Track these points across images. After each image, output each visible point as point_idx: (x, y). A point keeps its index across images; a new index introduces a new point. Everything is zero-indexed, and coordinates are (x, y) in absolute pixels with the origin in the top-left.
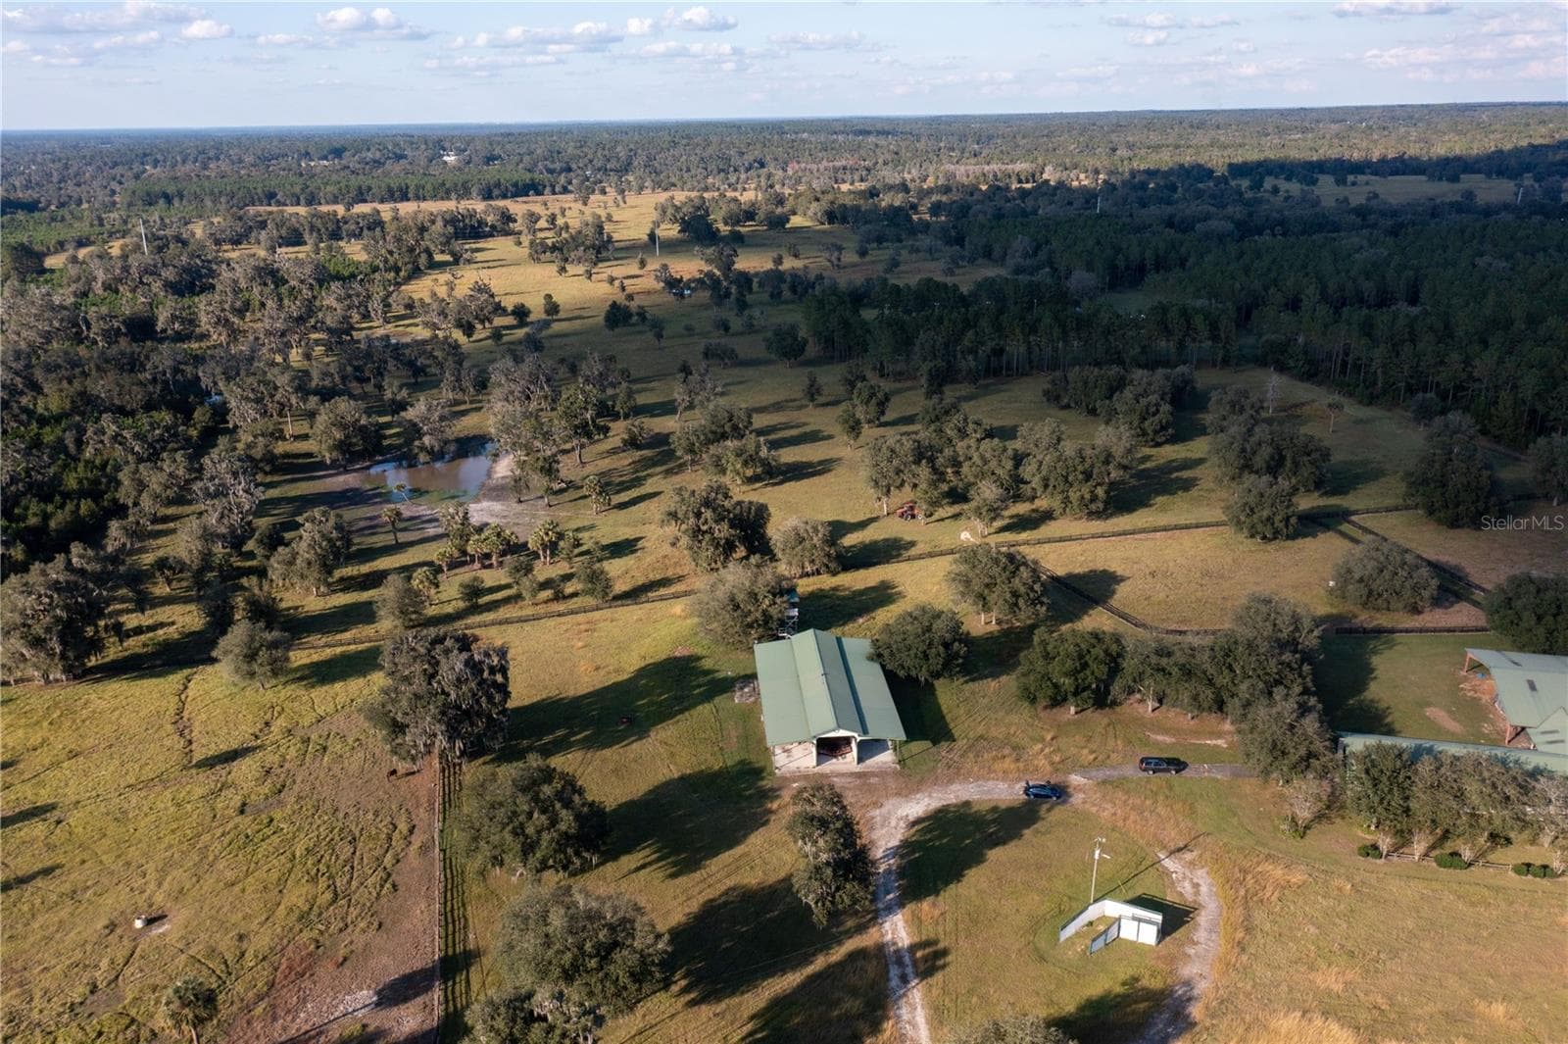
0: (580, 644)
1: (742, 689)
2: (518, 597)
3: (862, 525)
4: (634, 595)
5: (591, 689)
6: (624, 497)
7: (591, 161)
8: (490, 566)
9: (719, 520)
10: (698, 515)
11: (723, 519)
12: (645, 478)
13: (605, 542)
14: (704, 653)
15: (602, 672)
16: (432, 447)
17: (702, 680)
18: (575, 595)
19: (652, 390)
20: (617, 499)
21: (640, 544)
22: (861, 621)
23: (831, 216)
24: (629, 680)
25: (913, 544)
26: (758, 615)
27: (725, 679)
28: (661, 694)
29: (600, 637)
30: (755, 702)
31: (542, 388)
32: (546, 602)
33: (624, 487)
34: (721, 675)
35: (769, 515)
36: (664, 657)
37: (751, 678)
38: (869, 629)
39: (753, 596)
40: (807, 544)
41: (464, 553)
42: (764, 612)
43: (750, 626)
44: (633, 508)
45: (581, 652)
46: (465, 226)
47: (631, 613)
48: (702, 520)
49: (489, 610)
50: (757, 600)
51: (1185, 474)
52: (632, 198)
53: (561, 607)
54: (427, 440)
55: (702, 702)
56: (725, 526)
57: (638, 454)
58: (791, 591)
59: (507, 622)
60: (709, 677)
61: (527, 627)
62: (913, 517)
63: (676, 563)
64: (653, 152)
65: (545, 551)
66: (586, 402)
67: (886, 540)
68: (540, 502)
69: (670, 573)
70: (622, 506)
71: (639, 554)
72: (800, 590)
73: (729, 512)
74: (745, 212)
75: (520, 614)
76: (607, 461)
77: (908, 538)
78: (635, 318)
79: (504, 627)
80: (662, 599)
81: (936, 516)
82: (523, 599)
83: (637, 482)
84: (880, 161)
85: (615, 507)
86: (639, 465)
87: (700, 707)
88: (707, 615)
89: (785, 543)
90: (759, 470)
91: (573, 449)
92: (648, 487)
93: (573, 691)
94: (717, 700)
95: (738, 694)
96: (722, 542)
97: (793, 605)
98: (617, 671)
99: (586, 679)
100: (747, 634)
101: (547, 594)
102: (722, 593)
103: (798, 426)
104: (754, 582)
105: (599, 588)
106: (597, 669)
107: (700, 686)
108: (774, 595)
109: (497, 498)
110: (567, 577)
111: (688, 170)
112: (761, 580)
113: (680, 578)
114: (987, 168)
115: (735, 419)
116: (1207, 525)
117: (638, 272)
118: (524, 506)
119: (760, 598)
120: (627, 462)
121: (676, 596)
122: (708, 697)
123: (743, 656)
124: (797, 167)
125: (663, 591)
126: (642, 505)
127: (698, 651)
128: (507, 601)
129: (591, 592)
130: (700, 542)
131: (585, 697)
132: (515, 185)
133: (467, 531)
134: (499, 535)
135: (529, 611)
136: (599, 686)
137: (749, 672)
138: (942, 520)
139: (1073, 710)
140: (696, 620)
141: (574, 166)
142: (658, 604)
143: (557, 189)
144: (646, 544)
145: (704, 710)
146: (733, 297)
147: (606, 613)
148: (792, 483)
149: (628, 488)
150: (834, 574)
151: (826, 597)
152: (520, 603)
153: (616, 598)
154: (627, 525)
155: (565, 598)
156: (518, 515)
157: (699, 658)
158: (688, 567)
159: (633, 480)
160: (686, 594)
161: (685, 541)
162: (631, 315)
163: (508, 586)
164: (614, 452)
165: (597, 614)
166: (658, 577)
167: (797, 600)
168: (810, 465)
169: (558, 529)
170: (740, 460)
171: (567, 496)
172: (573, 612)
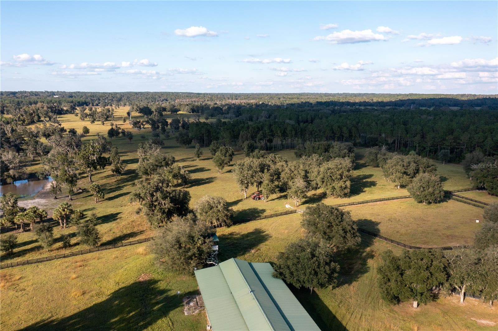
0: (74, 276)
1: (188, 303)
2: (39, 248)
3: (236, 203)
4: (114, 242)
5: (77, 311)
6: (112, 195)
7: (107, 98)
8: (29, 230)
9: (164, 198)
10: (152, 195)
11: (166, 197)
12: (123, 187)
13: (99, 215)
14: (160, 277)
15: (87, 296)
16: (14, 175)
17: (160, 298)
18: (77, 244)
19: (127, 155)
20: (107, 196)
21: (119, 216)
22: (253, 251)
23: (193, 111)
24: (107, 301)
25: (263, 211)
26: (195, 250)
27: (176, 296)
28: (129, 312)
29: (89, 270)
30: (199, 314)
31: (74, 149)
32: (58, 249)
33: (112, 191)
34: (172, 293)
35: (190, 197)
36: (132, 282)
37: (194, 294)
38: (259, 256)
39: (191, 238)
40: (215, 209)
41: (14, 223)
42: (199, 248)
43: (190, 258)
44: (116, 200)
45: (74, 282)
46: (56, 109)
47: (111, 254)
48: (154, 198)
49: (19, 256)
50: (194, 241)
51: (369, 180)
52: (121, 107)
53: (67, 252)
54: (11, 172)
55: (160, 317)
56: (168, 201)
57: (120, 177)
58: (213, 235)
59: (28, 263)
60: (165, 295)
61: (41, 266)
62: (259, 199)
63: (139, 224)
64: (129, 96)
65: (63, 221)
66: (94, 151)
67: (249, 209)
68: (67, 198)
69: (135, 230)
70: (110, 199)
71: (118, 221)
72: (218, 234)
73: (170, 194)
74: (163, 108)
75: (39, 257)
76: (104, 180)
77: (261, 208)
78: (121, 135)
79: (25, 267)
80: (131, 244)
81: (270, 198)
82: (43, 248)
83: (119, 188)
84: (206, 100)
85: (106, 199)
86: (120, 182)
87: (159, 322)
88: (161, 252)
89: (202, 210)
90: (180, 181)
91: (88, 176)
92: (124, 190)
93: (61, 314)
94: (172, 314)
95: (186, 308)
96: (166, 210)
97: (216, 243)
98: (98, 295)
99: (75, 302)
100: (188, 264)
101: (60, 244)
102: (170, 237)
103: (194, 166)
104: (191, 230)
105: (91, 239)
106: (84, 293)
107: (157, 303)
108: (204, 238)
109: (44, 197)
110: (74, 235)
111: (142, 101)
112: (196, 228)
113: (141, 232)
114: (242, 101)
115: (167, 160)
116: (397, 198)
117: (123, 123)
118: (58, 200)
119: (196, 239)
120: (114, 181)
121: (140, 242)
122: (164, 312)
123: (186, 278)
124: (179, 100)
125: (131, 240)
126: (121, 198)
127: (155, 276)
128: (32, 250)
129: (86, 242)
130: (153, 211)
131: (71, 318)
132: (79, 102)
133: (15, 210)
134: (35, 212)
135: (46, 255)
136: (83, 308)
137: (191, 290)
138: (273, 200)
139: (415, 304)
140: (153, 256)
141: (101, 99)
142: (128, 247)
143: (94, 105)
144: (122, 216)
145: (163, 323)
146: (160, 128)
147: (96, 254)
148: (196, 187)
149: (114, 191)
150: (229, 226)
151: (228, 238)
152: (41, 251)
153: (103, 245)
154: (112, 207)
155: (71, 246)
156: (53, 205)
157: (156, 282)
158: (146, 225)
159: (116, 188)
160: (146, 240)
161: (145, 209)
162: (119, 133)
163: (36, 241)
164: (108, 177)
165: (89, 255)
166: (129, 232)
167: (217, 240)
168: (202, 180)
169: (70, 208)
170: (171, 175)
171: (82, 195)
172: (73, 255)
